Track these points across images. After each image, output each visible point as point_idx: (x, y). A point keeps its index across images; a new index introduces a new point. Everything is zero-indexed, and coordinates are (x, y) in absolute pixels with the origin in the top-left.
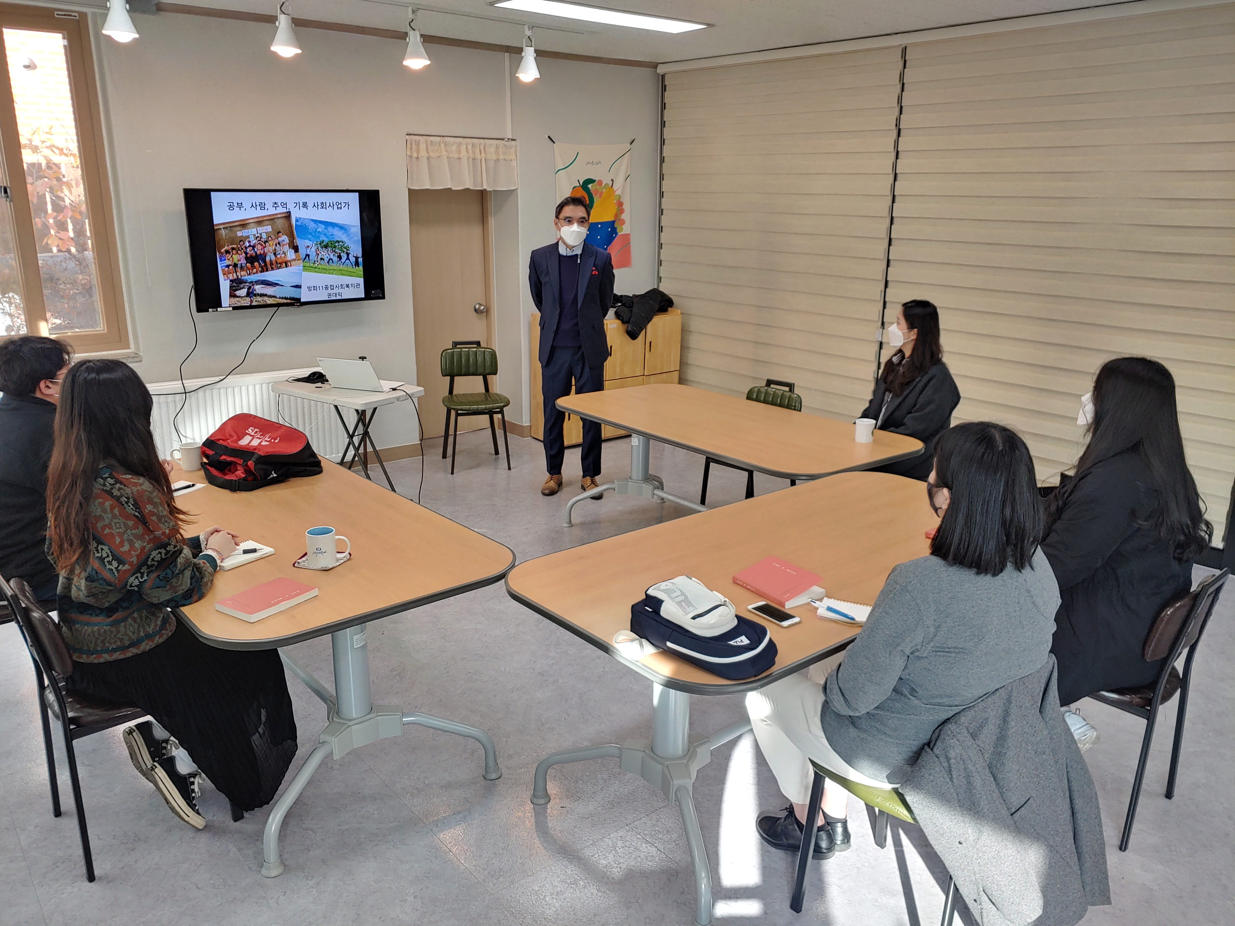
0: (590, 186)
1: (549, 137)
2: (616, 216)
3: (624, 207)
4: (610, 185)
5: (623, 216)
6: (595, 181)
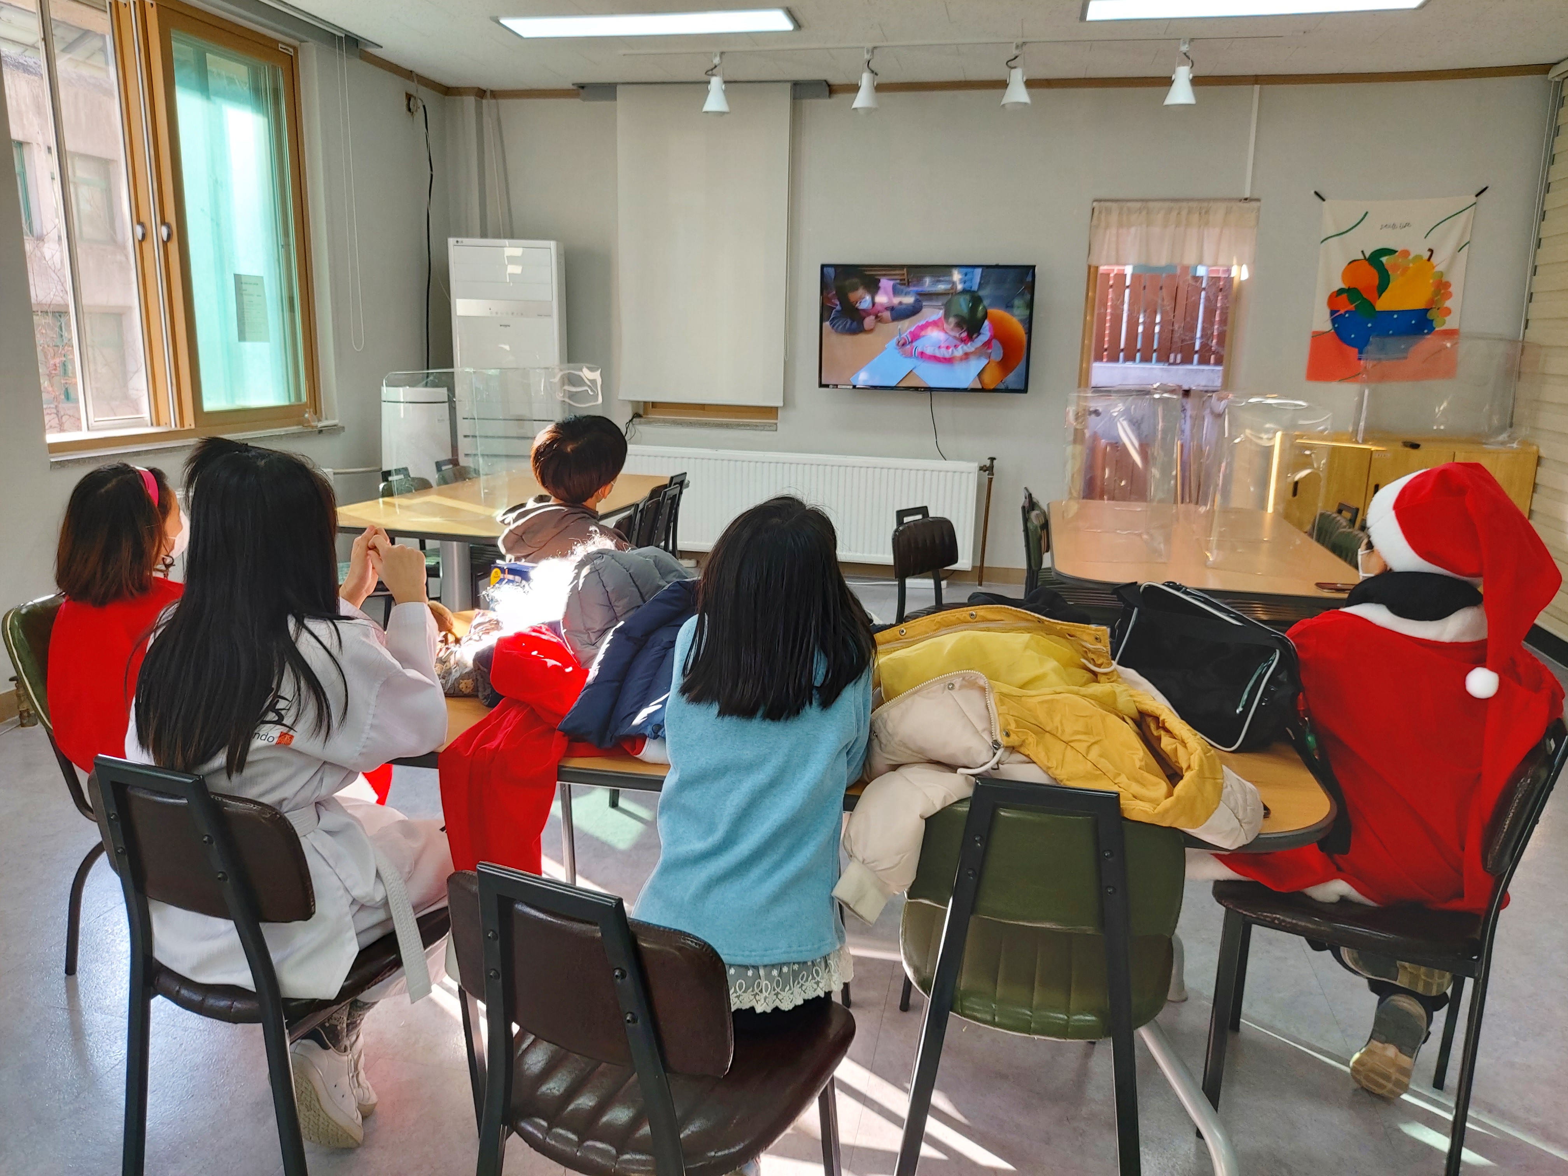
0: (1384, 259)
1: (1316, 193)
2: (1432, 301)
3: (1451, 289)
4: (1427, 257)
5: (1448, 304)
6: (1396, 252)
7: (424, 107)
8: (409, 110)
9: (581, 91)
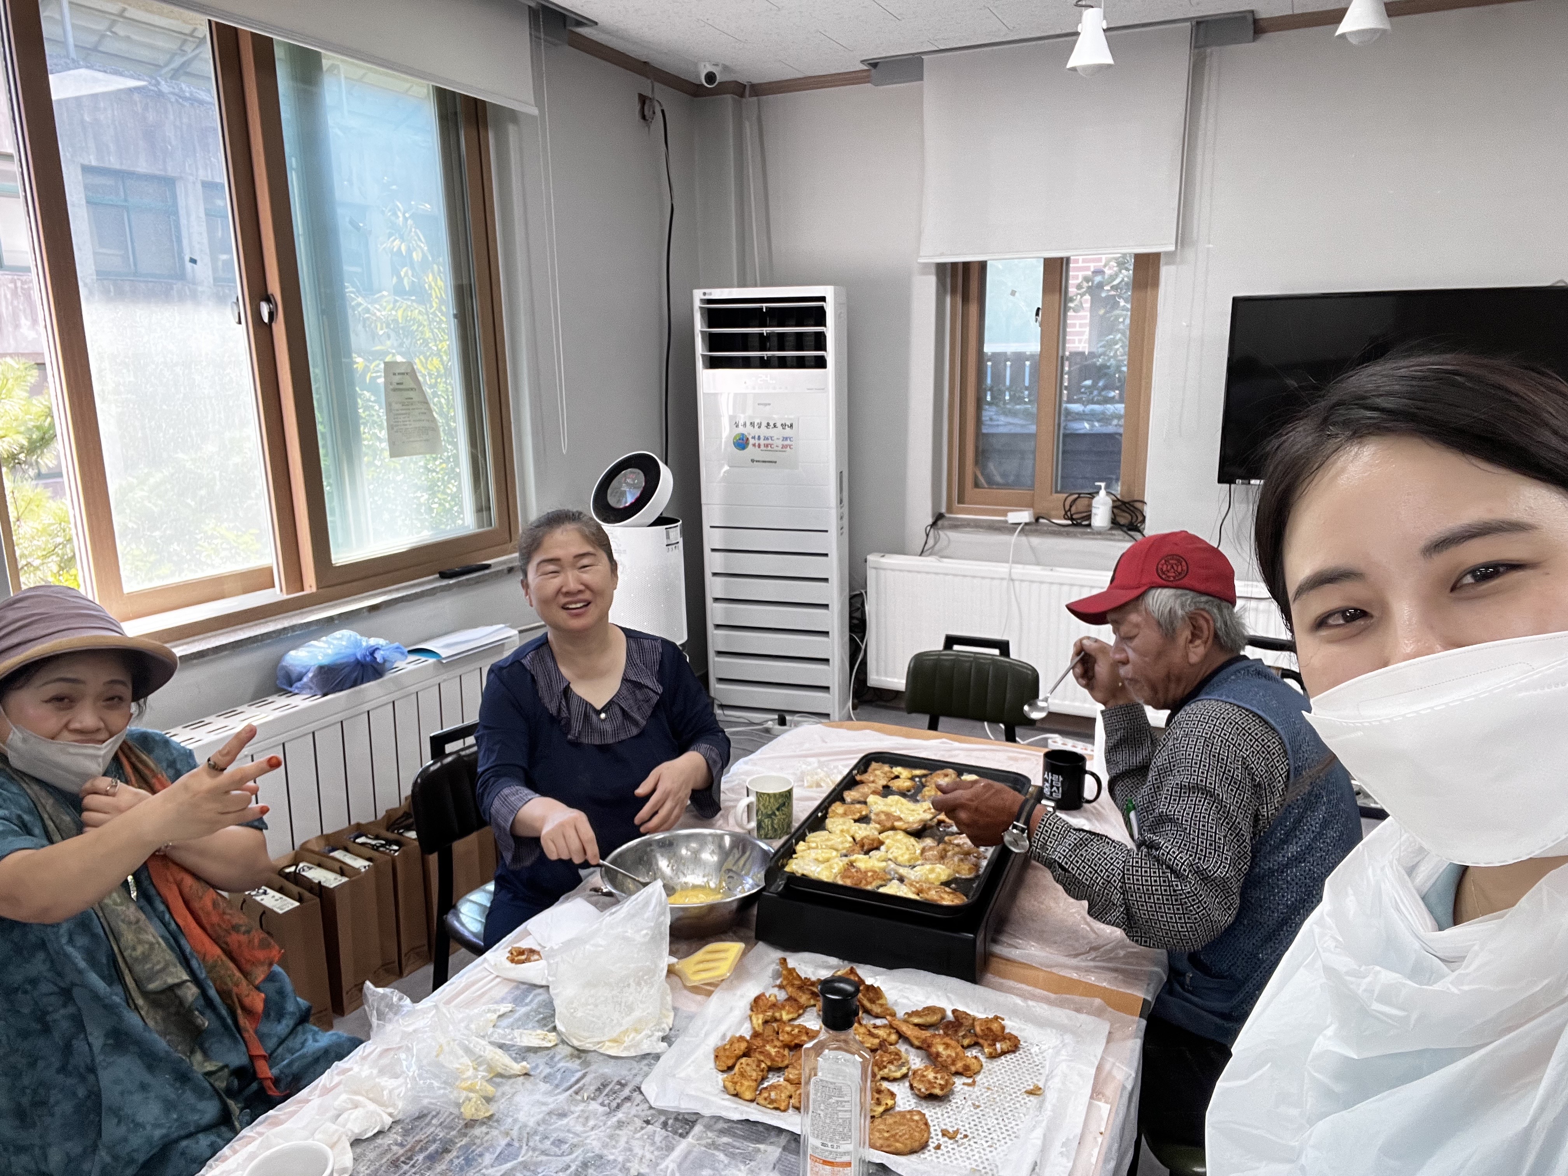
7: (663, 111)
8: (644, 117)
9: (873, 71)
